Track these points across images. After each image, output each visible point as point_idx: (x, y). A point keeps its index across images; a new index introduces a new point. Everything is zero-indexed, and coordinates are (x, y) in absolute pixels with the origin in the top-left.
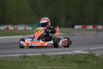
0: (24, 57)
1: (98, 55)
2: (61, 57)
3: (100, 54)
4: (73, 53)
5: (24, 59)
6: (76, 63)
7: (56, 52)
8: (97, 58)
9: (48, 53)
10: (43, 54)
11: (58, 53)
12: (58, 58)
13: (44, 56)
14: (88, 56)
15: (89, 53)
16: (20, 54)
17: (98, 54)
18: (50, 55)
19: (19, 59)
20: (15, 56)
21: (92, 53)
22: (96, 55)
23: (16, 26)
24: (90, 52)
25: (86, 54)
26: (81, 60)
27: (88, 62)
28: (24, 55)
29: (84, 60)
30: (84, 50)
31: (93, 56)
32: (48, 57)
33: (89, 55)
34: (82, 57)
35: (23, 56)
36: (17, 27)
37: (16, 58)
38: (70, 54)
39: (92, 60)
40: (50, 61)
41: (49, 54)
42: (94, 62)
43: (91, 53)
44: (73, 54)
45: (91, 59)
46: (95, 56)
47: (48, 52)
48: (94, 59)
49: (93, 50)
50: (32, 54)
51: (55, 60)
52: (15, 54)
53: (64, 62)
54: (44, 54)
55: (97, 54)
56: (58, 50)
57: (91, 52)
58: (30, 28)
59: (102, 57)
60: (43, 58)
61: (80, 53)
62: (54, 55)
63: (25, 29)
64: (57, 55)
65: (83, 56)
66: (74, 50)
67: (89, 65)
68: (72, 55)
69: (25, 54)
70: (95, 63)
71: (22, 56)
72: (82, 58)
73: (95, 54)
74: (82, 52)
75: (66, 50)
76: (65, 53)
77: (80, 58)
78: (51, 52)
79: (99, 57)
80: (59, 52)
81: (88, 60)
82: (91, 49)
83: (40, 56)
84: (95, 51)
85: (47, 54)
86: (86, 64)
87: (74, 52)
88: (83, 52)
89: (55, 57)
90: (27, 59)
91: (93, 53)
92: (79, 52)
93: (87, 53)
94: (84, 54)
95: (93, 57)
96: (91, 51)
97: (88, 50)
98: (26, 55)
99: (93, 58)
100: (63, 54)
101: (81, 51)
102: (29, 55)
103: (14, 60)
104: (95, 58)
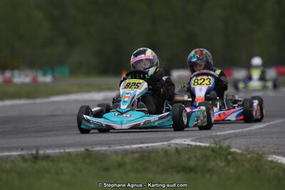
0: (36, 158)
1: (238, 151)
2: (136, 155)
3: (244, 148)
4: (169, 146)
5: (34, 162)
6: (178, 172)
7: (121, 143)
8: (235, 159)
9: (101, 147)
10: (87, 150)
11: (128, 147)
12: (127, 159)
13: (88, 154)
14: (212, 153)
15: (214, 146)
16: (22, 149)
17: (239, 149)
18: (106, 150)
19: (22, 164)
20: (10, 156)
21: (221, 144)
22: (233, 150)
23: (8, 74)
24: (215, 143)
25: (205, 147)
26: (192, 163)
27: (210, 171)
28: (34, 152)
29: (201, 163)
30: (201, 138)
31: (226, 153)
32: (102, 157)
33: (213, 150)
34: (196, 157)
35: (32, 154)
36: (12, 75)
37: (13, 161)
38: (162, 149)
39: (223, 164)
40: (106, 169)
41: (104, 148)
42: (227, 168)
43: (218, 146)
44: (169, 148)
45: (218, 161)
46: (230, 153)
47: (101, 144)
48: (228, 162)
49: (226, 138)
50: (57, 151)
51: (121, 165)
52: (9, 149)
53: (146, 170)
54: (90, 149)
55: (236, 148)
56: (128, 137)
57: (219, 141)
58: (48, 79)
59: (249, 156)
60: (88, 161)
61: (188, 145)
62: (116, 152)
63: (35, 80)
64: (126, 152)
65: (198, 154)
66: (172, 138)
67: (215, 178)
68: (166, 152)
69: (37, 151)
70: (231, 171)
71: (29, 154)
72: (194, 159)
73: (229, 147)
74: (193, 143)
75: (149, 138)
76: (148, 147)
77: (190, 159)
78: (107, 144)
79: (242, 154)
80: (132, 143)
81: (212, 164)
82: (218, 134)
83: (78, 155)
84: (230, 140)
85: (98, 148)
86: (207, 176)
87: (173, 142)
88: (198, 144)
89: (120, 157)
90: (44, 164)
91: (225, 144)
92: (186, 143)
93: (208, 145)
94: (200, 147)
95: (224, 155)
96: (219, 139)
97: (211, 137)
98: (41, 152)
99: (226, 159)
100: (141, 148)
101: (193, 141)
102: (49, 152)
103: (8, 166)
104: (229, 157)
